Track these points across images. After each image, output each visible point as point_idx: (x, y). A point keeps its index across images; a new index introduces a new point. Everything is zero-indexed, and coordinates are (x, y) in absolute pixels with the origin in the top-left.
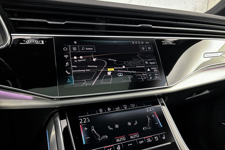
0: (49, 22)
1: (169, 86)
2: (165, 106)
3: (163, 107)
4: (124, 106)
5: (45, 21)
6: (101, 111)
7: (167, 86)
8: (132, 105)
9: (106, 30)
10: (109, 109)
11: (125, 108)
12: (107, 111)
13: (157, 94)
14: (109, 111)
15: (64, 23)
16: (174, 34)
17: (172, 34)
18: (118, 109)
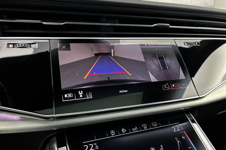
0: (44, 23)
1: (200, 96)
2: (196, 123)
3: (194, 124)
4: (143, 126)
5: (39, 21)
6: (113, 133)
7: (198, 97)
8: (153, 124)
9: (114, 32)
10: (123, 130)
11: (145, 128)
12: (121, 133)
13: (183, 108)
14: (124, 133)
15: (62, 24)
16: (196, 34)
17: (194, 34)
18: (135, 130)
